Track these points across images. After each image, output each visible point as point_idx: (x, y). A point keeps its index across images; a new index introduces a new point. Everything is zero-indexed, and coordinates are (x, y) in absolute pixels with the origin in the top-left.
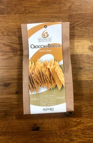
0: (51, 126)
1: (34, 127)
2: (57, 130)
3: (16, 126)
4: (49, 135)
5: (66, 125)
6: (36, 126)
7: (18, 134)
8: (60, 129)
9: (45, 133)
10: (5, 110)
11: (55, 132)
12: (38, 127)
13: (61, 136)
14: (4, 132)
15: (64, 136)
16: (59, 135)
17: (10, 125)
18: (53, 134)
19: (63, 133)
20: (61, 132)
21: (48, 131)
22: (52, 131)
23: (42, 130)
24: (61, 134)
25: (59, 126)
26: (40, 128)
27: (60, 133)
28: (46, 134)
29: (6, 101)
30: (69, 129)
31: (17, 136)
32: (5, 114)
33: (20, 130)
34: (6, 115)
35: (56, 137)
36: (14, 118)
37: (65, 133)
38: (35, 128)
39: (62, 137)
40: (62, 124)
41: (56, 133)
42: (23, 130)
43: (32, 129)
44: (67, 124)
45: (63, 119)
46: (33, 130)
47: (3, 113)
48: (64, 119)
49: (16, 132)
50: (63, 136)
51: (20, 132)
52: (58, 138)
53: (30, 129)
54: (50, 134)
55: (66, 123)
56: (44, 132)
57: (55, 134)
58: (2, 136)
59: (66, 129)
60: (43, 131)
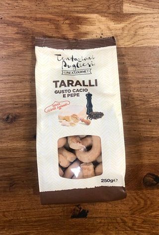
0: (112, 207)
1: (74, 210)
2: (127, 215)
3: (34, 209)
4: (108, 225)
5: (146, 204)
6: (80, 209)
7: (39, 225)
8: (133, 214)
9: (100, 223)
10: (9, 176)
11: (122, 220)
12: (84, 211)
13: (135, 227)
14: (10, 221)
15: (142, 227)
16: (130, 225)
17: (22, 208)
18: (117, 224)
19: (139, 221)
20: (135, 220)
21: (106, 218)
22: (115, 218)
23: (94, 215)
24: (134, 225)
25: (130, 208)
26: (88, 212)
27: (132, 221)
28: (101, 225)
29: (11, 156)
30: (154, 214)
31: (39, 228)
32: (11, 183)
33: (44, 217)
34: (11, 185)
35: (123, 231)
36: (32, 192)
37: (144, 222)
38: (77, 213)
39: (136, 229)
40: (137, 203)
41: (124, 222)
42: (50, 216)
43: (71, 214)
44: (149, 203)
45: (139, 192)
46: (73, 217)
47: (6, 182)
48: (143, 193)
49: (35, 222)
50: (138, 227)
51: (44, 220)
52: (127, 232)
53: (66, 214)
54: (110, 224)
55: (145, 201)
56: (98, 221)
57: (121, 224)
58: (6, 231)
59: (144, 214)
60: (96, 218)
